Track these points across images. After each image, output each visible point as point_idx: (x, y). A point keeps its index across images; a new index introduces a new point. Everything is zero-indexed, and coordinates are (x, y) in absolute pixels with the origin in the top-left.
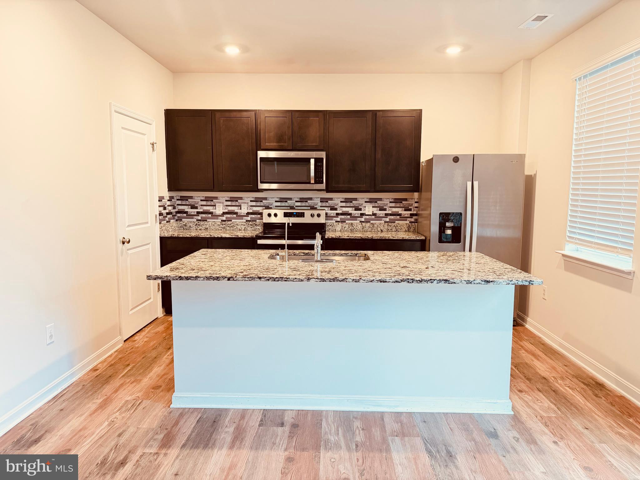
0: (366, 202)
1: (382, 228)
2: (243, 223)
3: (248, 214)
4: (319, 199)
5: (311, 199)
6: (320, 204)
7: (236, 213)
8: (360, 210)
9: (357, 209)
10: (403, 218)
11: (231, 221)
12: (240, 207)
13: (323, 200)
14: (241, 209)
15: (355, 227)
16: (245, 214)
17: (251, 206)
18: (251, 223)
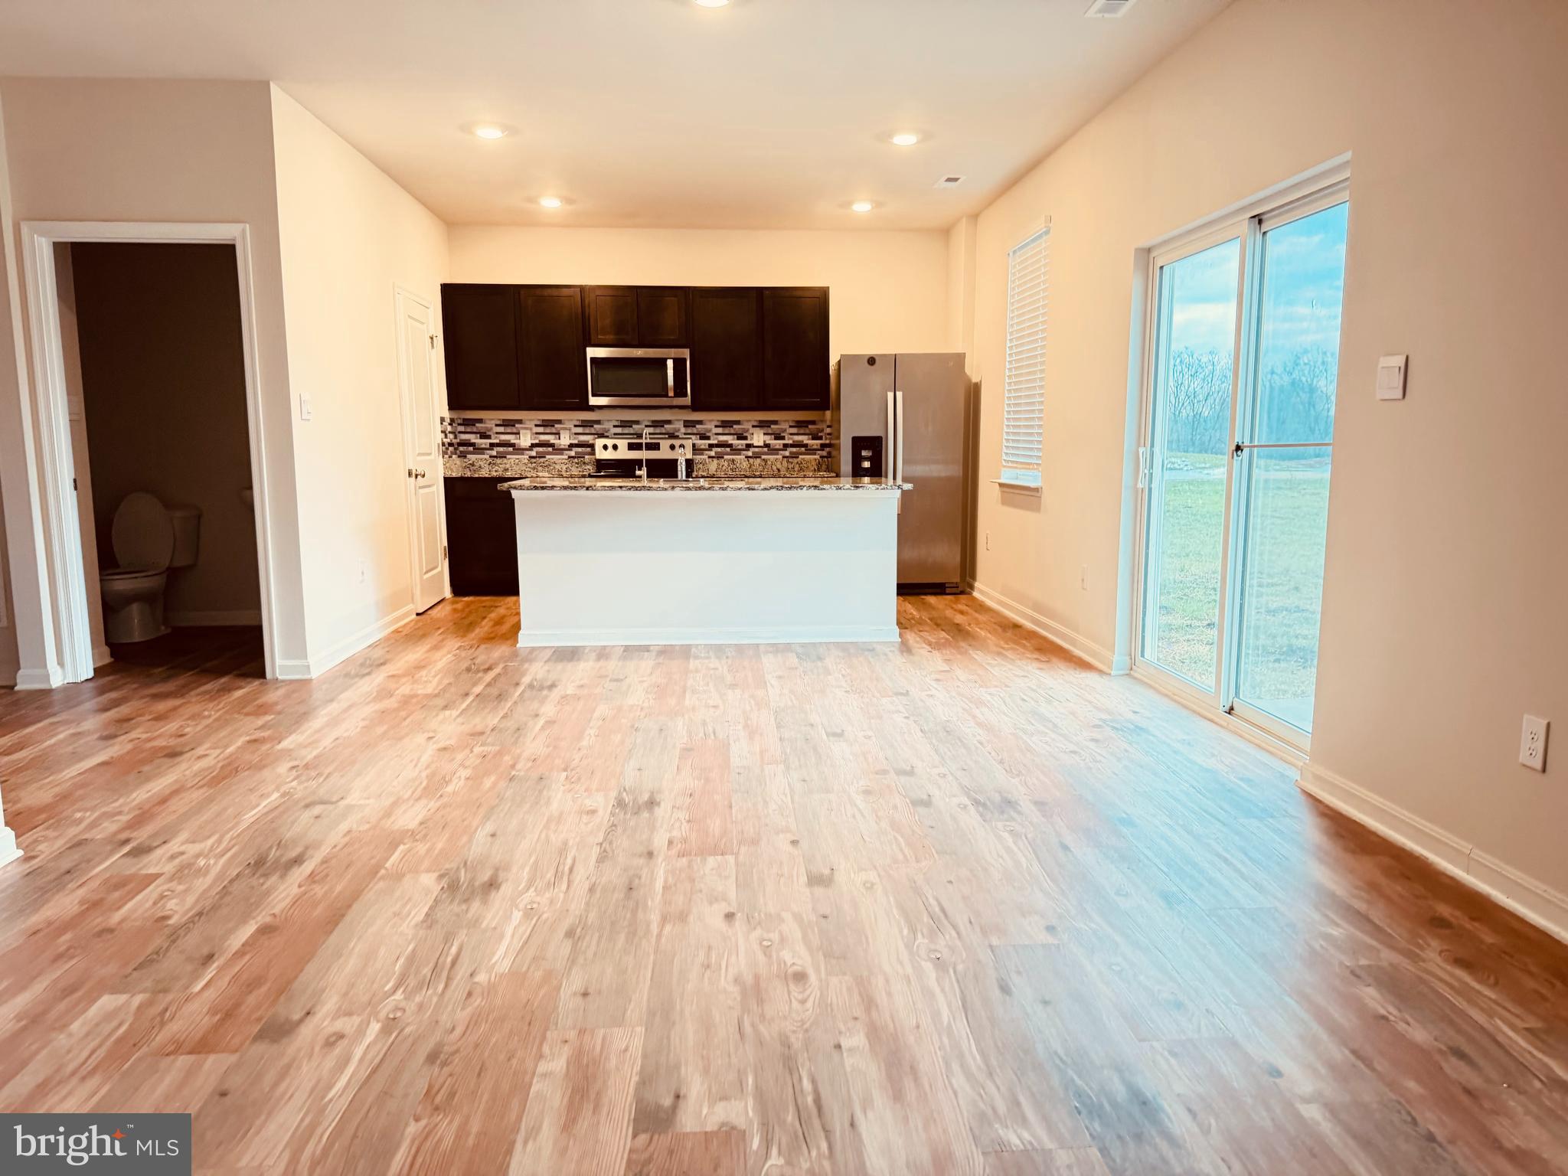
0: (753, 426)
1: (779, 466)
2: (564, 461)
3: (571, 446)
4: (682, 423)
5: (669, 422)
6: (683, 430)
7: (552, 445)
8: (745, 438)
9: (741, 437)
10: (810, 450)
11: (545, 457)
12: (557, 436)
13: (688, 424)
14: (559, 439)
15: (738, 465)
16: (567, 447)
17: (576, 434)
18: (576, 460)
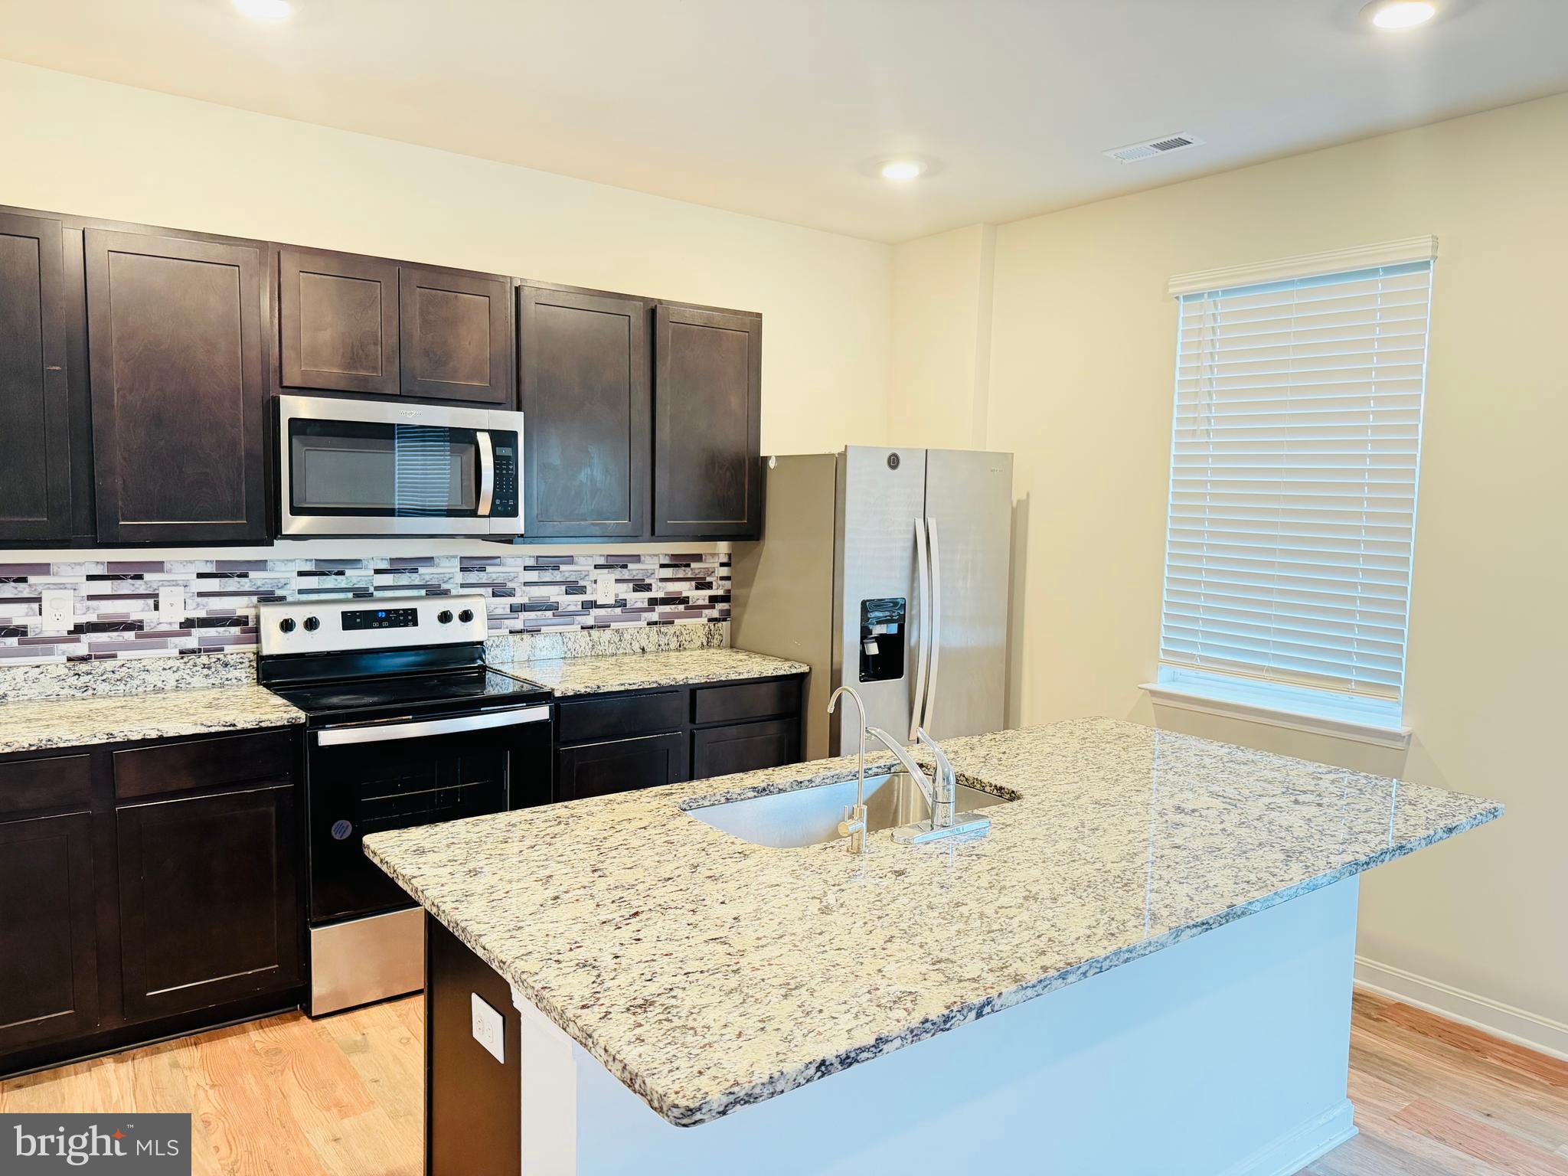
0: (596, 567)
1: (644, 643)
2: (170, 663)
3: (189, 624)
4: (457, 563)
6: (460, 577)
7: (136, 626)
8: (582, 590)
9: (573, 588)
10: (694, 610)
11: (114, 656)
12: (151, 602)
13: (468, 565)
14: (156, 608)
15: (570, 645)
16: (177, 627)
17: (200, 594)
18: (204, 659)
